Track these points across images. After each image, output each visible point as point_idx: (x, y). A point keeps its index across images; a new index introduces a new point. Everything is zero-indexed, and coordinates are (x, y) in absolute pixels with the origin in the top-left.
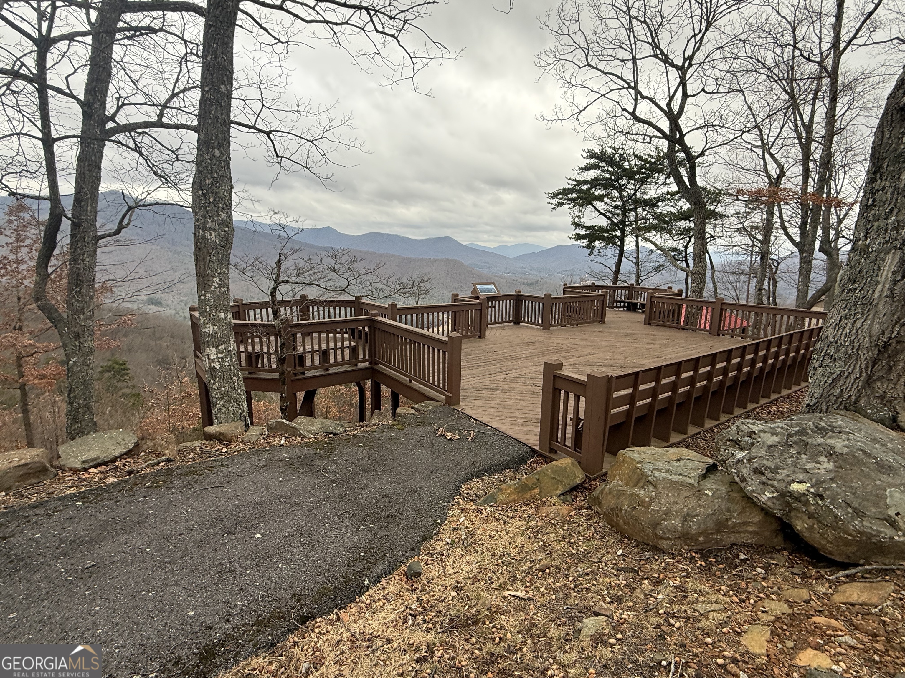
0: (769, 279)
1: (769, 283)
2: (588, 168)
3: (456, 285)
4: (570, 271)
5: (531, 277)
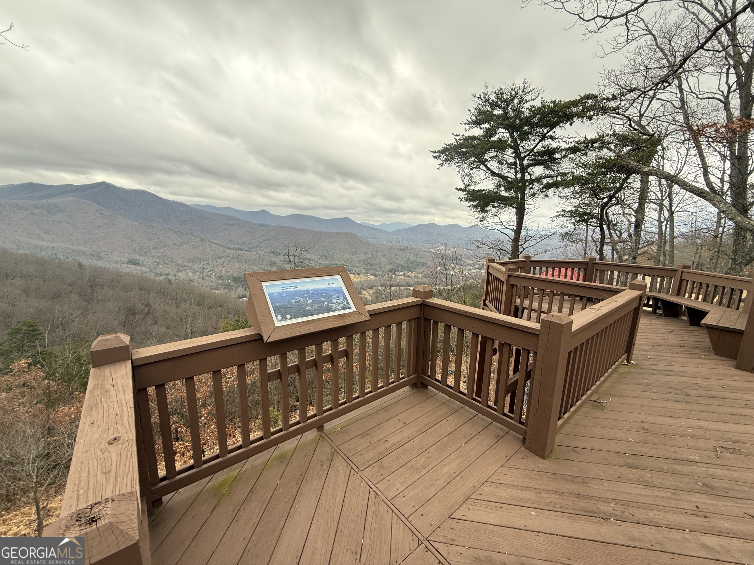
3: (353, 250)
4: (428, 241)
5: (403, 245)
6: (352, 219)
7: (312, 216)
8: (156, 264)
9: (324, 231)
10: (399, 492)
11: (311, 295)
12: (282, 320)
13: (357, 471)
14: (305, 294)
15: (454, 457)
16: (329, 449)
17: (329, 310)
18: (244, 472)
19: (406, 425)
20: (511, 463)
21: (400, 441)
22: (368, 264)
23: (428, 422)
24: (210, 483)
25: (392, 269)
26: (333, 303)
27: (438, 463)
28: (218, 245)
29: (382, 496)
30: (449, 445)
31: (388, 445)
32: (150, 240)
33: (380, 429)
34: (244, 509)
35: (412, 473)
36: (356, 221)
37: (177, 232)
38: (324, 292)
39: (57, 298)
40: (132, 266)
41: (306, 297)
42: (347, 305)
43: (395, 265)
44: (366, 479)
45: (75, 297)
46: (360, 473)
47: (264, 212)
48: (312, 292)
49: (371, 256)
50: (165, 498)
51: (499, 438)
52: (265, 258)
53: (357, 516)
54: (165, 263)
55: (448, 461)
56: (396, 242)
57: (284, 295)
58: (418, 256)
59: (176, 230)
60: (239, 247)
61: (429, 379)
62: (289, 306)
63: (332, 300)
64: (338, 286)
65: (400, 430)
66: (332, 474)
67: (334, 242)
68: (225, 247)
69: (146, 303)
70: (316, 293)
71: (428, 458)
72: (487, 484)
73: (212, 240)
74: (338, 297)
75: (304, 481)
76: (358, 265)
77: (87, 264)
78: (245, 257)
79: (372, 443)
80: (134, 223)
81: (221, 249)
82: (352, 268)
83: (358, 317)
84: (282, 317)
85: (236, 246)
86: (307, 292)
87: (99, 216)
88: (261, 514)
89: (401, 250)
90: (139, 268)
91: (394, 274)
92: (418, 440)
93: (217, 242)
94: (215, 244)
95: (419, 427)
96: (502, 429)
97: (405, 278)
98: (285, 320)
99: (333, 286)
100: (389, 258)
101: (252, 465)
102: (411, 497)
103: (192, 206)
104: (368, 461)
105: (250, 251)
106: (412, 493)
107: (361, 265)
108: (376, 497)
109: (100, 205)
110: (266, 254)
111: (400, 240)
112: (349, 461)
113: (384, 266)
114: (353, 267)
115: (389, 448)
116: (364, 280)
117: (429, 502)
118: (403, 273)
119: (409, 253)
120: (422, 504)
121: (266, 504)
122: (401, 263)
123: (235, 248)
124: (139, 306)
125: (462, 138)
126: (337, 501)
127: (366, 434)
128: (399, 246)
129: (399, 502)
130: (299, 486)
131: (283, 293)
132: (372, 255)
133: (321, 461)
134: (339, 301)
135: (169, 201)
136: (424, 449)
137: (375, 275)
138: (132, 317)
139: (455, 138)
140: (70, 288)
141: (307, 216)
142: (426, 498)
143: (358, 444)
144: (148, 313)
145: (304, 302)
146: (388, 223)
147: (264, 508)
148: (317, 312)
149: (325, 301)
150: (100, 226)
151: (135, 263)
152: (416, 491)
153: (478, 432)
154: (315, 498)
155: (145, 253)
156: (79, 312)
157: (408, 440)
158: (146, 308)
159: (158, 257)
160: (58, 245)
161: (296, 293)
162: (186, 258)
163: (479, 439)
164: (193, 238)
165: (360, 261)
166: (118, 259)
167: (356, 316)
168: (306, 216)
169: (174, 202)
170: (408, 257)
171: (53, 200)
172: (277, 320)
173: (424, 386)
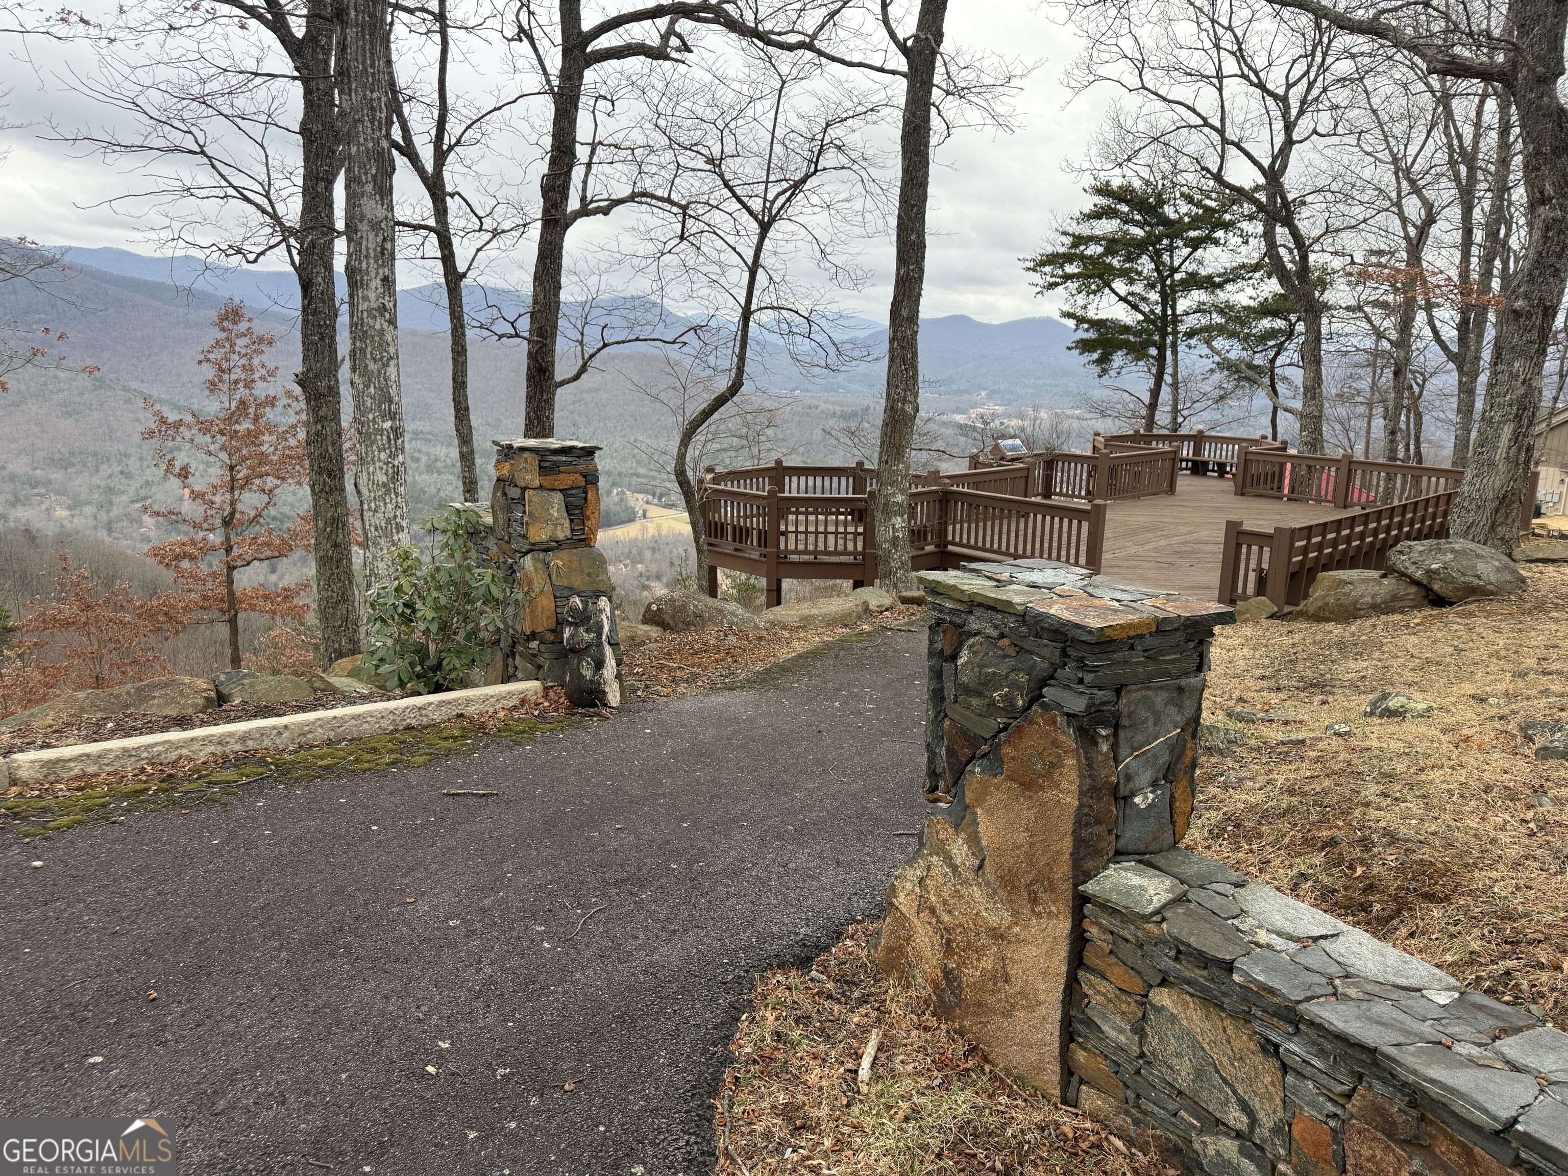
0: (1409, 411)
1: (1408, 417)
2: (1098, 214)
6: (659, 301)
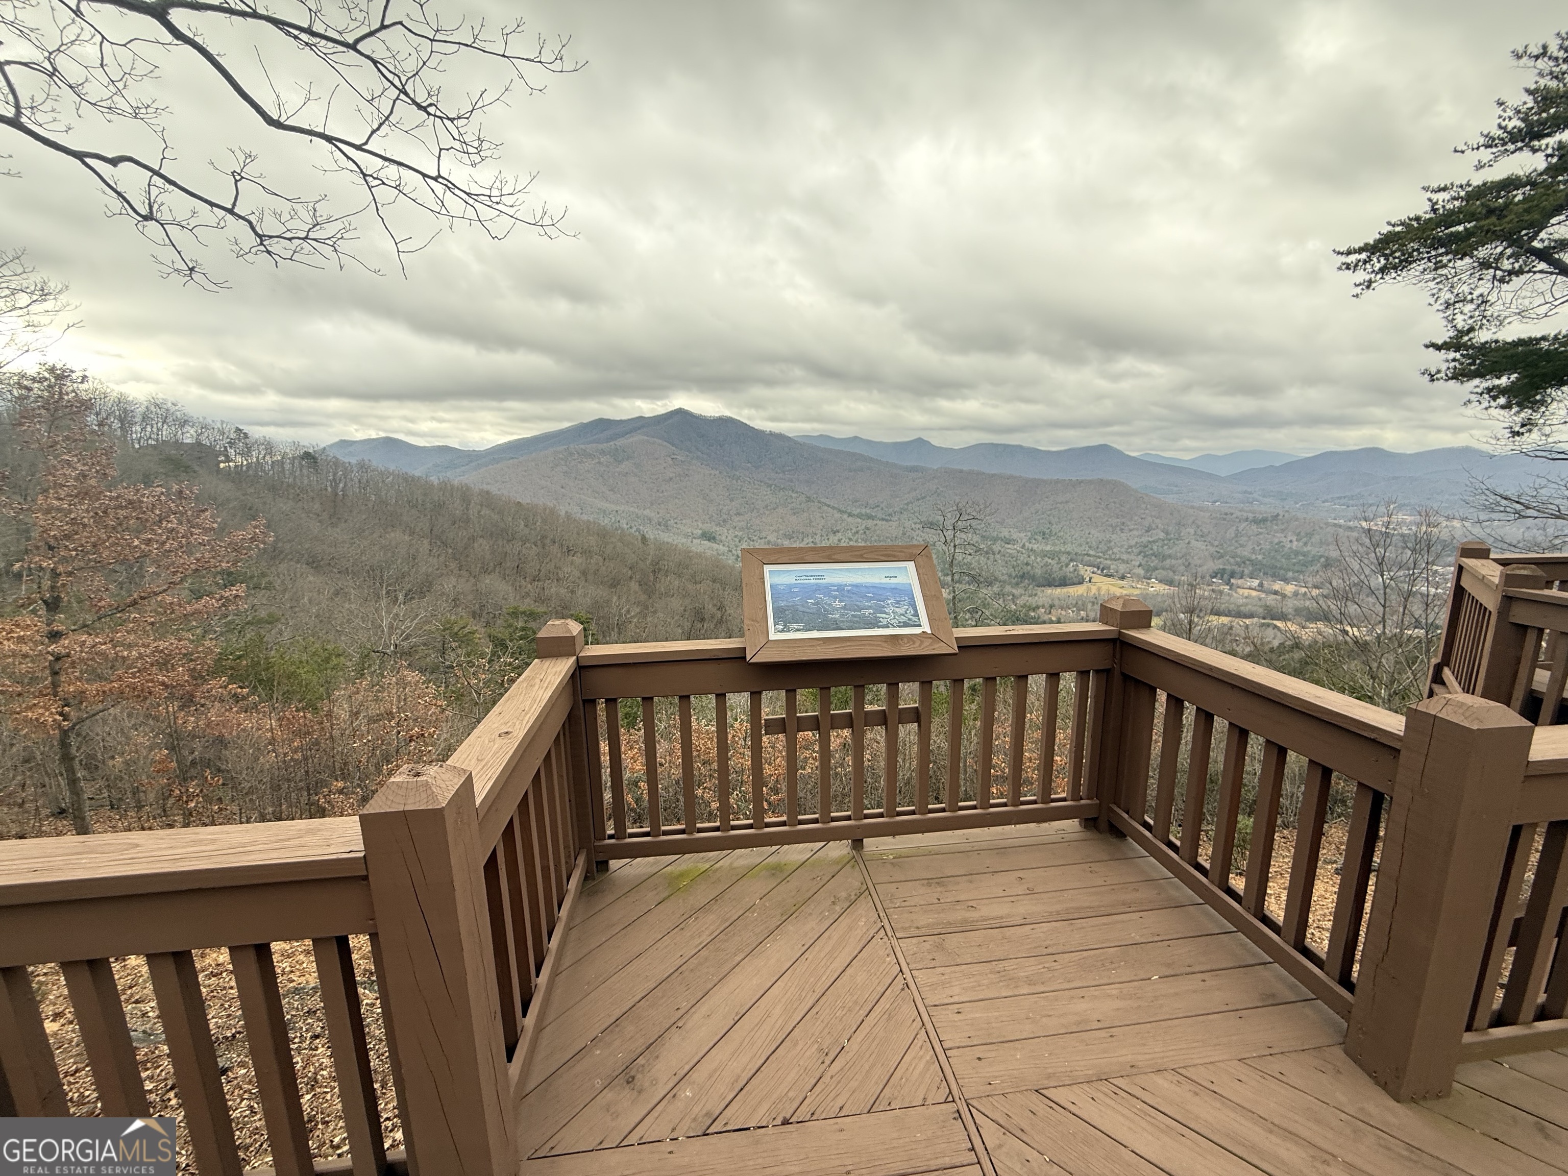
3: (1114, 521)
4: (1352, 498)
5: (1263, 508)
6: (1118, 447)
7: (1020, 447)
8: (737, 540)
9: (1045, 478)
10: (952, 1000)
11: (846, 594)
12: (782, 631)
13: (890, 935)
14: (834, 591)
15: (1114, 992)
16: (857, 883)
17: (875, 624)
18: (717, 869)
19: (1031, 892)
20: (1275, 1066)
21: (1002, 917)
22: (1153, 554)
23: (1087, 904)
24: (669, 868)
25: (1224, 569)
26: (885, 613)
27: (1068, 987)
28: (833, 508)
29: (916, 994)
30: (1116, 965)
31: (975, 915)
32: (732, 500)
33: (971, 882)
34: (696, 919)
35: (998, 982)
36: (1127, 453)
37: (771, 486)
38: (871, 589)
39: (615, 587)
40: (706, 542)
41: (835, 597)
42: (915, 619)
43: (1232, 560)
44: (900, 955)
45: (634, 586)
46: (894, 941)
47: (920, 442)
48: (849, 588)
49: (1162, 535)
50: (614, 864)
51: (1271, 1001)
52: (914, 534)
53: (856, 1002)
54: (749, 538)
55: (1096, 993)
56: (1243, 503)
57: (796, 590)
58: (1313, 540)
59: (770, 482)
60: (868, 511)
61: (1125, 816)
62: (802, 609)
63: (884, 607)
64: (905, 582)
65: (1012, 899)
66: (845, 921)
67: (1067, 502)
68: (845, 512)
69: (719, 604)
70: (857, 590)
71: (1049, 969)
72: (1169, 1075)
73: (823, 500)
74: (898, 602)
75: (794, 916)
76: (1125, 557)
77: (652, 537)
78: (878, 532)
79: (942, 901)
80: (713, 472)
81: (838, 515)
82: (1109, 562)
83: (931, 645)
84: (785, 626)
85: (863, 511)
86: (840, 588)
87: (671, 462)
88: (716, 934)
89: (1256, 521)
90: (715, 546)
91: (1228, 583)
92: (1045, 930)
93: (832, 504)
94: (829, 506)
95: (1058, 907)
96: (1292, 987)
97: (1263, 595)
98: (789, 631)
99: (893, 581)
100: (1216, 543)
101: (731, 864)
102: (973, 1019)
103: (799, 440)
104: (917, 928)
105: (887, 520)
106: (977, 1015)
107: (1132, 557)
108: (903, 989)
109: (673, 445)
110: (918, 526)
111: (1255, 495)
112: (882, 913)
113: (1199, 562)
114: (1111, 560)
115: (973, 922)
116: (1137, 592)
117: (1006, 1045)
118: (1256, 583)
119: (1283, 531)
120: (988, 1041)
121: (727, 924)
122: (1254, 557)
123: (862, 515)
124: (710, 608)
125: (1463, 194)
126: (833, 965)
127: (938, 883)
128: (1250, 511)
129: (943, 1017)
130: (784, 918)
131: (795, 586)
132: (1167, 533)
133: (835, 897)
134: (897, 610)
135: (762, 432)
136: (1050, 950)
137: (1170, 583)
138: (699, 625)
139: (1430, 200)
140: (630, 572)
141: (1009, 445)
142: (1004, 1036)
143: (914, 893)
144: (721, 622)
145: (830, 604)
146: (1220, 454)
147: (722, 928)
148: (847, 624)
149: (870, 608)
150: (671, 479)
151: (709, 537)
152: (990, 1015)
153: (1214, 967)
154: (800, 946)
155: (724, 521)
156: (638, 610)
157: (1023, 922)
158: (719, 612)
159: (742, 529)
160: (622, 508)
161: (818, 588)
162: (781, 532)
163: (1207, 983)
164: (794, 495)
165: (1131, 547)
166: (689, 530)
167: (927, 642)
168: (1006, 446)
169: (771, 434)
170: (1276, 541)
171: (621, 442)
172: (775, 629)
173: (1117, 832)
